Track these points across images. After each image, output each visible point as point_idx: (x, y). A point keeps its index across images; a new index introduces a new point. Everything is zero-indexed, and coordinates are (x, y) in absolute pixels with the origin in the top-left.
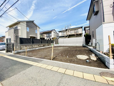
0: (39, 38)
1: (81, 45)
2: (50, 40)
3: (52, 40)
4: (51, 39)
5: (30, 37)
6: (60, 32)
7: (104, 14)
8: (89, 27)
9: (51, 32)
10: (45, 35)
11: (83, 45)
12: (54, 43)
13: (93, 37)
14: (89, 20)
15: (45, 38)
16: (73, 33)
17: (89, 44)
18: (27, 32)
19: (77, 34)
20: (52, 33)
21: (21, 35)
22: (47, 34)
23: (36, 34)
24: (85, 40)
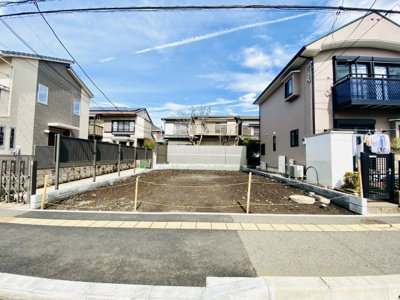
0: (83, 135)
1: (236, 167)
2: (128, 144)
3: (135, 145)
4: (132, 143)
5: (51, 128)
6: (168, 121)
7: (316, 106)
8: (259, 120)
9: (135, 116)
10: (107, 126)
11: (241, 167)
12: (155, 157)
13: (274, 150)
14: (261, 104)
15: (101, 137)
16: (211, 130)
17: (258, 167)
18: (39, 107)
19: (227, 137)
20: (140, 121)
21: (11, 117)
22: (113, 122)
23: (76, 120)
24: (245, 154)
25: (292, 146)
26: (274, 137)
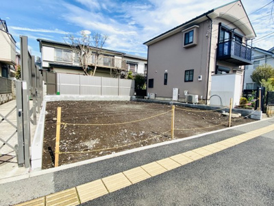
11: (131, 98)
12: (44, 87)
13: (165, 83)
14: (149, 45)
24: (134, 87)
25: (185, 81)
26: (166, 74)
